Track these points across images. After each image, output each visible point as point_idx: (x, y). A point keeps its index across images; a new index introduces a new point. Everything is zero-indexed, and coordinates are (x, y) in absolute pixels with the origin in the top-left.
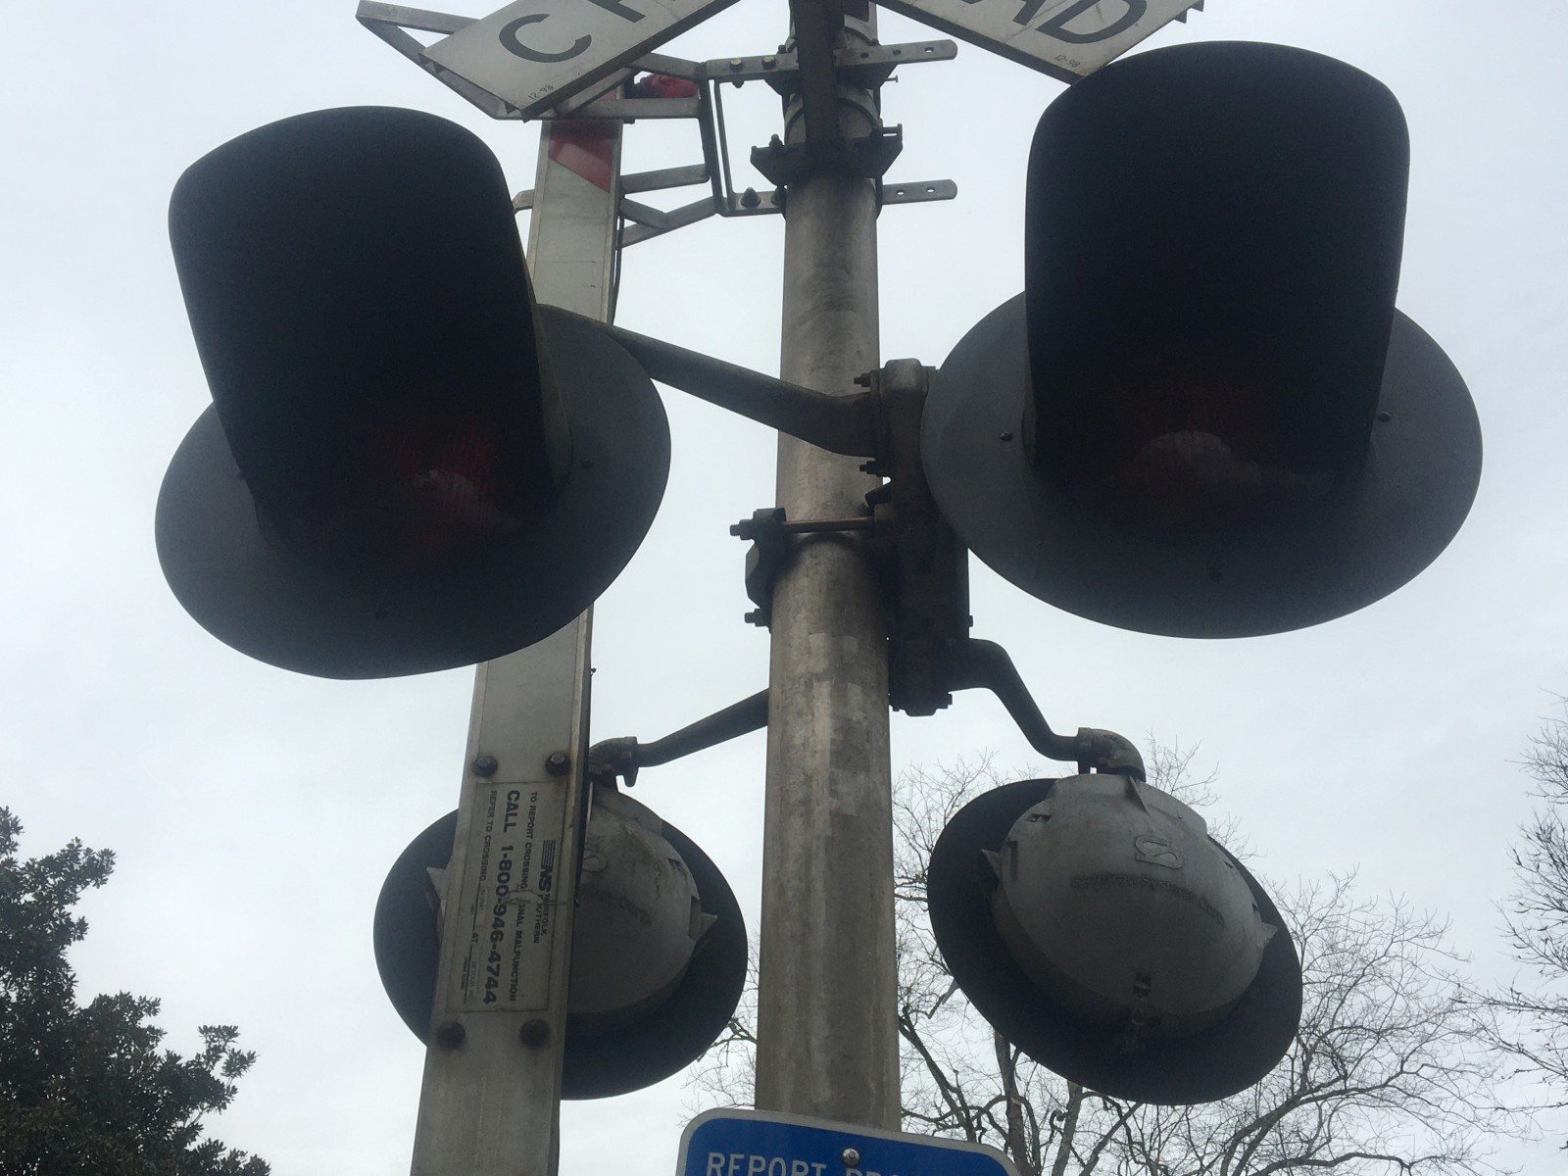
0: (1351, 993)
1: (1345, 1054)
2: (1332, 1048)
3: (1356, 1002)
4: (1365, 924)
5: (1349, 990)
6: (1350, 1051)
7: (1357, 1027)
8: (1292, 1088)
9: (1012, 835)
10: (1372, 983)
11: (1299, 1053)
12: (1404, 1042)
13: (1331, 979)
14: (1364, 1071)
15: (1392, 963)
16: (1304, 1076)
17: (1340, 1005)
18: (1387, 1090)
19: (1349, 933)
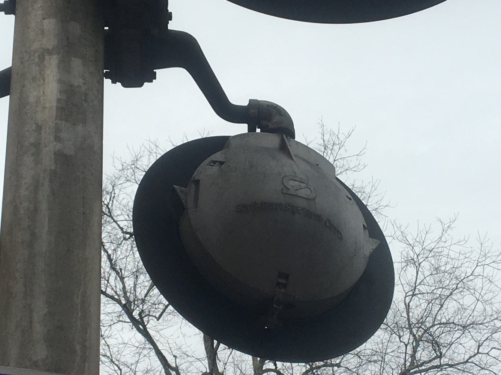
0: (448, 300)
1: (442, 341)
2: (433, 337)
3: (451, 306)
4: (460, 254)
5: (447, 298)
6: (445, 339)
7: (450, 323)
8: (405, 364)
9: (196, 175)
10: (462, 293)
11: (411, 341)
12: (481, 333)
13: (435, 291)
14: (454, 352)
15: (476, 280)
16: (413, 356)
17: (440, 309)
18: (468, 365)
19: (449, 260)
